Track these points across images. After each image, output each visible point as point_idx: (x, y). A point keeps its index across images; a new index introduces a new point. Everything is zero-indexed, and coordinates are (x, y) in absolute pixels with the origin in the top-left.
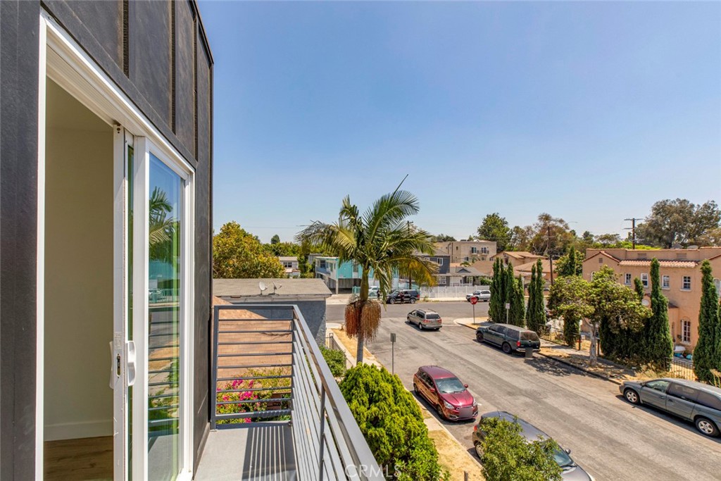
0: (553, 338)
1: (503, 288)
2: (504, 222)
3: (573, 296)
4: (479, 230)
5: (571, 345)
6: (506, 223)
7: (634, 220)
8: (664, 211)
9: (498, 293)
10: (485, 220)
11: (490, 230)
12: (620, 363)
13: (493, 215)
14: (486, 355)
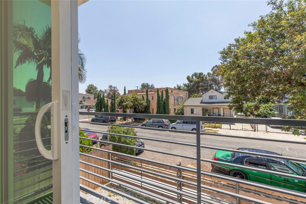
0: (119, 120)
1: (101, 104)
2: (96, 88)
3: (127, 100)
4: (86, 91)
5: (125, 120)
6: (97, 88)
7: (137, 87)
8: (144, 86)
9: (99, 106)
10: (88, 86)
11: (90, 90)
12: (139, 122)
13: (92, 85)
14: (97, 126)
